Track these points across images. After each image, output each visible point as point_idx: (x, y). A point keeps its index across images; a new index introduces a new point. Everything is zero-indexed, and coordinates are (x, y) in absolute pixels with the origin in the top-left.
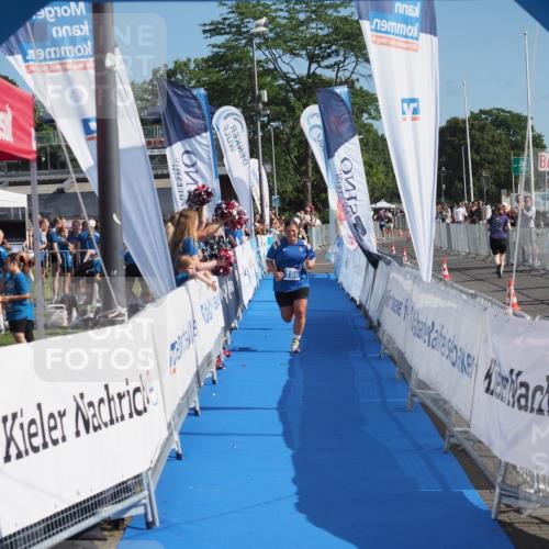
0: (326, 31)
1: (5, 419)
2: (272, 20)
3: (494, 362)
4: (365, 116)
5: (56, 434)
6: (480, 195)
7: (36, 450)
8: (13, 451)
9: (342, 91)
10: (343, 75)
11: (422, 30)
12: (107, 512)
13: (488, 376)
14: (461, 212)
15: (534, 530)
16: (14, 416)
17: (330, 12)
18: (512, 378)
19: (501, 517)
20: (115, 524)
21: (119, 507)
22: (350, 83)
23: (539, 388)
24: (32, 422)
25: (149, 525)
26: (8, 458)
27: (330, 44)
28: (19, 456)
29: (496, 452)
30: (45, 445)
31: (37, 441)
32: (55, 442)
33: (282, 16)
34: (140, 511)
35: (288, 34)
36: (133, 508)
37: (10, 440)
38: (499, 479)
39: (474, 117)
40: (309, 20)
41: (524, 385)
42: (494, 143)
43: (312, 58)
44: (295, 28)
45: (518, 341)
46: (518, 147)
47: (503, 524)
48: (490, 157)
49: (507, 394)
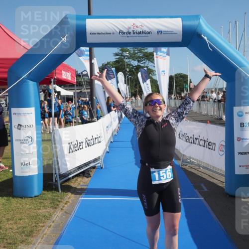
0: (142, 55)
1: (69, 144)
2: (129, 52)
3: (181, 131)
4: (150, 75)
5: (81, 147)
6: (177, 93)
7: (76, 151)
8: (71, 151)
9: (146, 69)
10: (146, 65)
11: (167, 55)
12: (92, 165)
13: (179, 134)
14: (173, 97)
15: (190, 170)
16: (71, 143)
17: (143, 51)
18: (185, 135)
19: (182, 167)
20: (94, 167)
21: (95, 164)
22: (147, 67)
23: (191, 137)
24: (76, 144)
25: (102, 168)
26: (70, 153)
27: (143, 58)
28: (72, 152)
29: (181, 152)
30: (78, 150)
31: (77, 149)
32: (81, 149)
33: (132, 51)
34: (100, 165)
35: (133, 56)
36: (98, 164)
37: (70, 148)
38: (182, 158)
39: (175, 75)
40: (138, 52)
41: (188, 137)
42: (180, 81)
43: (139, 61)
44: (135, 54)
45: (187, 127)
46: (186, 82)
47: (182, 168)
48: (179, 84)
49: (184, 139)
